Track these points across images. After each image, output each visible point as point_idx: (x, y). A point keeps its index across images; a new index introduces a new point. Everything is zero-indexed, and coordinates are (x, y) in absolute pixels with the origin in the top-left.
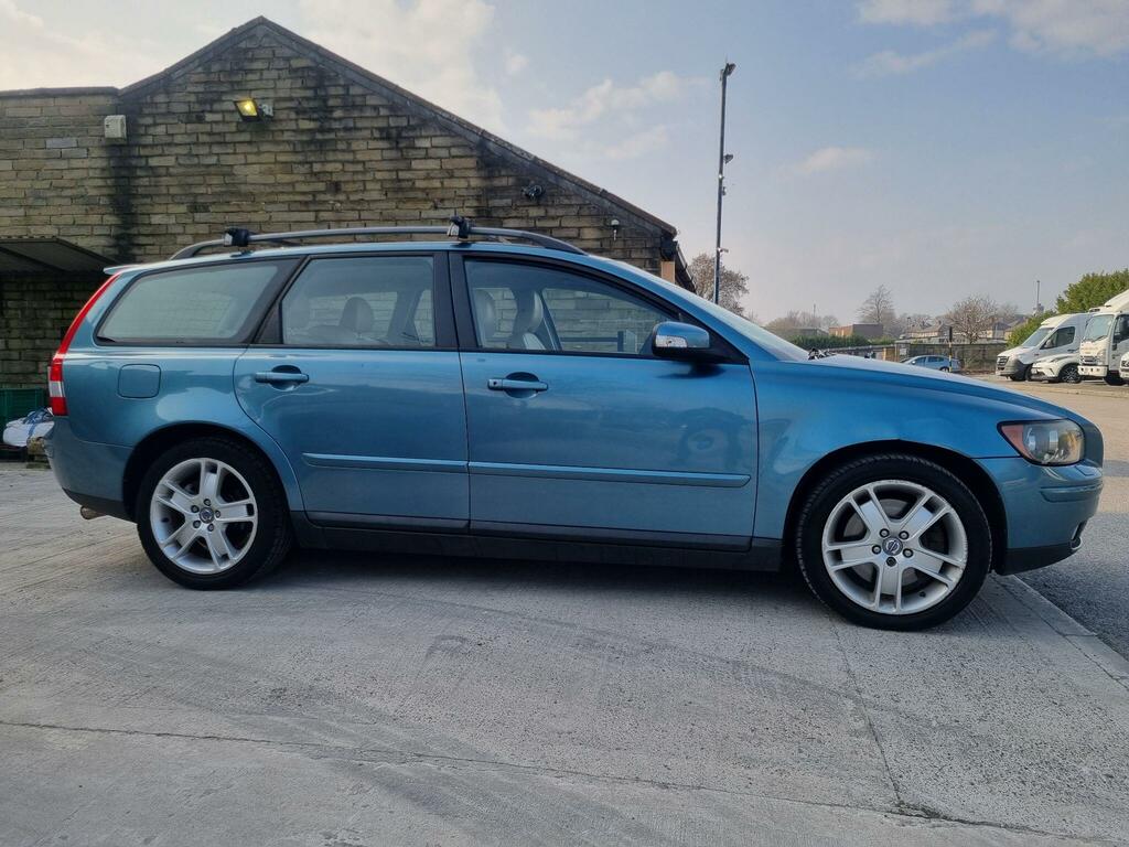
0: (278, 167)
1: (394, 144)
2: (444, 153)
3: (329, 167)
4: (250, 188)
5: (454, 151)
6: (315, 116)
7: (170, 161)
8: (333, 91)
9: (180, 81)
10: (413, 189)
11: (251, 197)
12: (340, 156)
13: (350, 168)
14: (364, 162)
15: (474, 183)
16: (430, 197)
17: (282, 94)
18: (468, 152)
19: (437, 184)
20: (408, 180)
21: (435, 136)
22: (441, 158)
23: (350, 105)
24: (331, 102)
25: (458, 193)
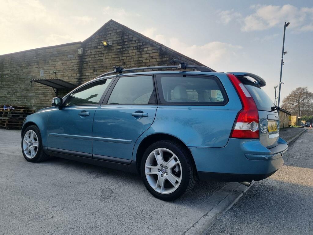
0: (112, 59)
1: (138, 51)
2: (150, 52)
3: (123, 58)
4: (106, 65)
5: (153, 51)
6: (121, 44)
7: (90, 59)
8: (126, 37)
9: (94, 39)
10: (142, 63)
11: (106, 67)
12: (126, 55)
13: (128, 58)
14: (131, 56)
15: (158, 60)
16: (146, 65)
17: (114, 39)
18: (157, 51)
19: (148, 61)
20: (141, 60)
21: (149, 47)
22: (150, 53)
23: (129, 41)
24: (125, 40)
25: (154, 63)
